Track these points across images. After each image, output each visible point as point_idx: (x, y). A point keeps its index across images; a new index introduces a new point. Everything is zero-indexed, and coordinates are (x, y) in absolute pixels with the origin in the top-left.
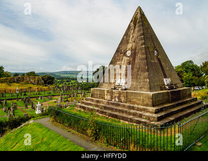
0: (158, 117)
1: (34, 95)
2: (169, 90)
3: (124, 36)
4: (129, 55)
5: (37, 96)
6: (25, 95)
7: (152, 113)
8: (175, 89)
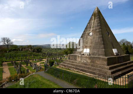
0: (112, 72)
1: (31, 58)
2: (116, 56)
3: (88, 24)
4: (91, 35)
5: (33, 59)
6: (26, 58)
7: (107, 69)
8: (120, 55)
